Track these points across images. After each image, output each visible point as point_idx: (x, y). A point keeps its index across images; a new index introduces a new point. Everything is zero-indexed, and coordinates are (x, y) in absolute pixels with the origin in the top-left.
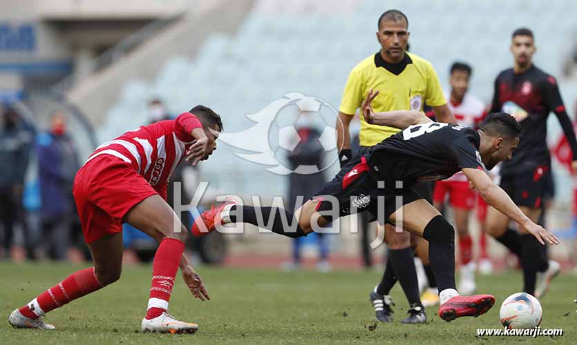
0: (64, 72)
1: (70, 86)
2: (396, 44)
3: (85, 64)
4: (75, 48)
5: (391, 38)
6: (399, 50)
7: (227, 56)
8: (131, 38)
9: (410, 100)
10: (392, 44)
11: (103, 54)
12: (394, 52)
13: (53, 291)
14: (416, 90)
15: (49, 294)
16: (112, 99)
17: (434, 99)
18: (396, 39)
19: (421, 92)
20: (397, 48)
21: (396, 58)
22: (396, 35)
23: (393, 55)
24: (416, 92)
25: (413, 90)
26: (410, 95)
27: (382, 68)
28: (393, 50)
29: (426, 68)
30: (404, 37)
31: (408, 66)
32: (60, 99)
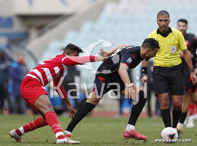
0: (25, 37)
1: (27, 43)
2: (164, 25)
3: (34, 33)
4: (29, 27)
5: (161, 23)
6: (165, 27)
7: (92, 30)
8: (53, 22)
9: (170, 48)
10: (162, 25)
11: (41, 29)
12: (163, 28)
13: (29, 124)
14: (173, 43)
15: (28, 125)
16: (45, 48)
17: (181, 47)
18: (163, 23)
19: (176, 44)
20: (164, 26)
21: (164, 31)
22: (163, 21)
23: (163, 29)
24: (173, 44)
25: (171, 43)
26: (170, 45)
27: (159, 34)
28: (163, 27)
29: (178, 34)
30: (167, 22)
31: (170, 33)
32: (23, 48)
